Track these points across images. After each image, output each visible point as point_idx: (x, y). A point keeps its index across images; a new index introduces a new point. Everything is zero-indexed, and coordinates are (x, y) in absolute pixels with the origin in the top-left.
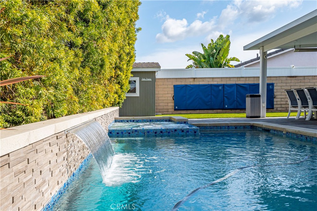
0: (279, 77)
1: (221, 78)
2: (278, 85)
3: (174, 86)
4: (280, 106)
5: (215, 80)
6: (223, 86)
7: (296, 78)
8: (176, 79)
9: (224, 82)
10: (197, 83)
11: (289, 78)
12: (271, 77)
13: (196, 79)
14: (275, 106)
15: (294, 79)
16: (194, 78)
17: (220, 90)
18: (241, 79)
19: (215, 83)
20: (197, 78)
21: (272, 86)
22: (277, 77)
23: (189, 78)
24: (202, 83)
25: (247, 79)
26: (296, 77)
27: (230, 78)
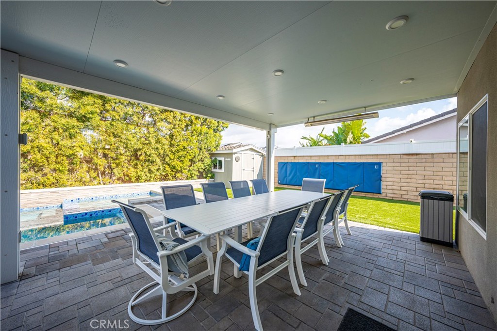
0: (390, 155)
1: (319, 156)
2: (388, 164)
3: (279, 163)
4: (391, 191)
5: (313, 158)
6: (320, 164)
7: (418, 157)
8: (281, 157)
9: (321, 161)
10: (296, 161)
11: (405, 156)
12: (377, 155)
13: (296, 158)
14: (382, 191)
15: (415, 157)
16: (295, 157)
17: (317, 168)
18: (340, 157)
19: (313, 161)
20: (297, 156)
21: (378, 166)
22: (386, 155)
23: (290, 156)
24: (301, 161)
25: (347, 157)
26: (417, 154)
27: (327, 156)
